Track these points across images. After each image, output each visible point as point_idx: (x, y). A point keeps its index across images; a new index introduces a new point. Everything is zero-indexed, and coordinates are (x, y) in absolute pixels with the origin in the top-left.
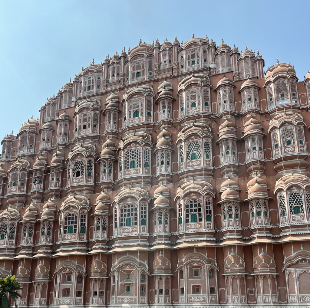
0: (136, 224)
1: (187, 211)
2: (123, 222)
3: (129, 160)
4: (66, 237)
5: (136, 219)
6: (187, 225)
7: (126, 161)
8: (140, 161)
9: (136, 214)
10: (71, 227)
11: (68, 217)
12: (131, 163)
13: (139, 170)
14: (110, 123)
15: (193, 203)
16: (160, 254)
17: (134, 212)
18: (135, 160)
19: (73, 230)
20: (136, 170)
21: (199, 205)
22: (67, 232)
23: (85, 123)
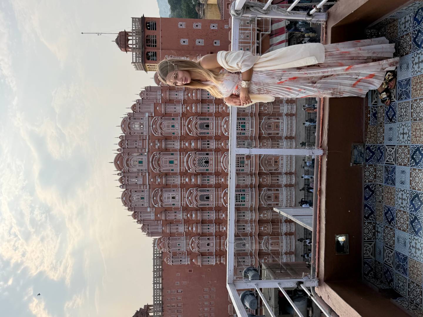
2: (242, 165)
3: (204, 164)
4: (247, 200)
6: (247, 130)
7: (204, 166)
10: (242, 197)
12: (205, 163)
13: (210, 158)
19: (244, 196)
20: (210, 160)
22: (244, 200)
23: (171, 198)
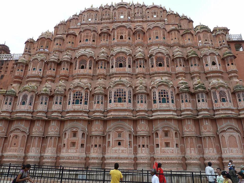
0: (125, 101)
1: (159, 96)
2: (116, 100)
3: (118, 62)
4: (74, 107)
5: (125, 98)
6: (160, 105)
7: (116, 62)
8: (126, 64)
9: (125, 95)
10: (78, 100)
11: (76, 93)
12: (119, 64)
13: (125, 69)
14: (104, 40)
15: (163, 92)
16: (142, 121)
17: (123, 94)
18: (122, 63)
19: (79, 102)
20: (123, 69)
21: (167, 93)
22: (75, 103)
23: (87, 38)
